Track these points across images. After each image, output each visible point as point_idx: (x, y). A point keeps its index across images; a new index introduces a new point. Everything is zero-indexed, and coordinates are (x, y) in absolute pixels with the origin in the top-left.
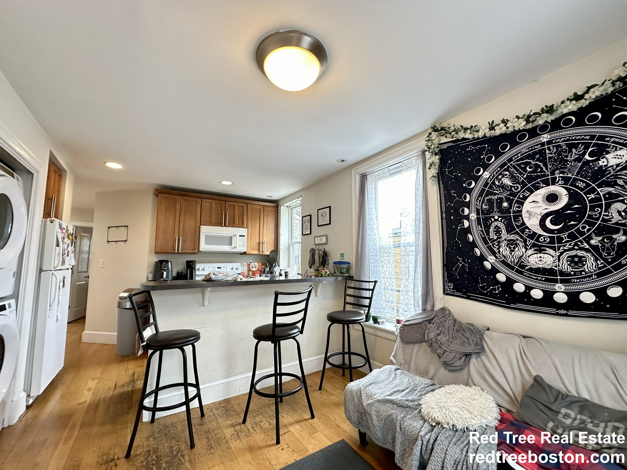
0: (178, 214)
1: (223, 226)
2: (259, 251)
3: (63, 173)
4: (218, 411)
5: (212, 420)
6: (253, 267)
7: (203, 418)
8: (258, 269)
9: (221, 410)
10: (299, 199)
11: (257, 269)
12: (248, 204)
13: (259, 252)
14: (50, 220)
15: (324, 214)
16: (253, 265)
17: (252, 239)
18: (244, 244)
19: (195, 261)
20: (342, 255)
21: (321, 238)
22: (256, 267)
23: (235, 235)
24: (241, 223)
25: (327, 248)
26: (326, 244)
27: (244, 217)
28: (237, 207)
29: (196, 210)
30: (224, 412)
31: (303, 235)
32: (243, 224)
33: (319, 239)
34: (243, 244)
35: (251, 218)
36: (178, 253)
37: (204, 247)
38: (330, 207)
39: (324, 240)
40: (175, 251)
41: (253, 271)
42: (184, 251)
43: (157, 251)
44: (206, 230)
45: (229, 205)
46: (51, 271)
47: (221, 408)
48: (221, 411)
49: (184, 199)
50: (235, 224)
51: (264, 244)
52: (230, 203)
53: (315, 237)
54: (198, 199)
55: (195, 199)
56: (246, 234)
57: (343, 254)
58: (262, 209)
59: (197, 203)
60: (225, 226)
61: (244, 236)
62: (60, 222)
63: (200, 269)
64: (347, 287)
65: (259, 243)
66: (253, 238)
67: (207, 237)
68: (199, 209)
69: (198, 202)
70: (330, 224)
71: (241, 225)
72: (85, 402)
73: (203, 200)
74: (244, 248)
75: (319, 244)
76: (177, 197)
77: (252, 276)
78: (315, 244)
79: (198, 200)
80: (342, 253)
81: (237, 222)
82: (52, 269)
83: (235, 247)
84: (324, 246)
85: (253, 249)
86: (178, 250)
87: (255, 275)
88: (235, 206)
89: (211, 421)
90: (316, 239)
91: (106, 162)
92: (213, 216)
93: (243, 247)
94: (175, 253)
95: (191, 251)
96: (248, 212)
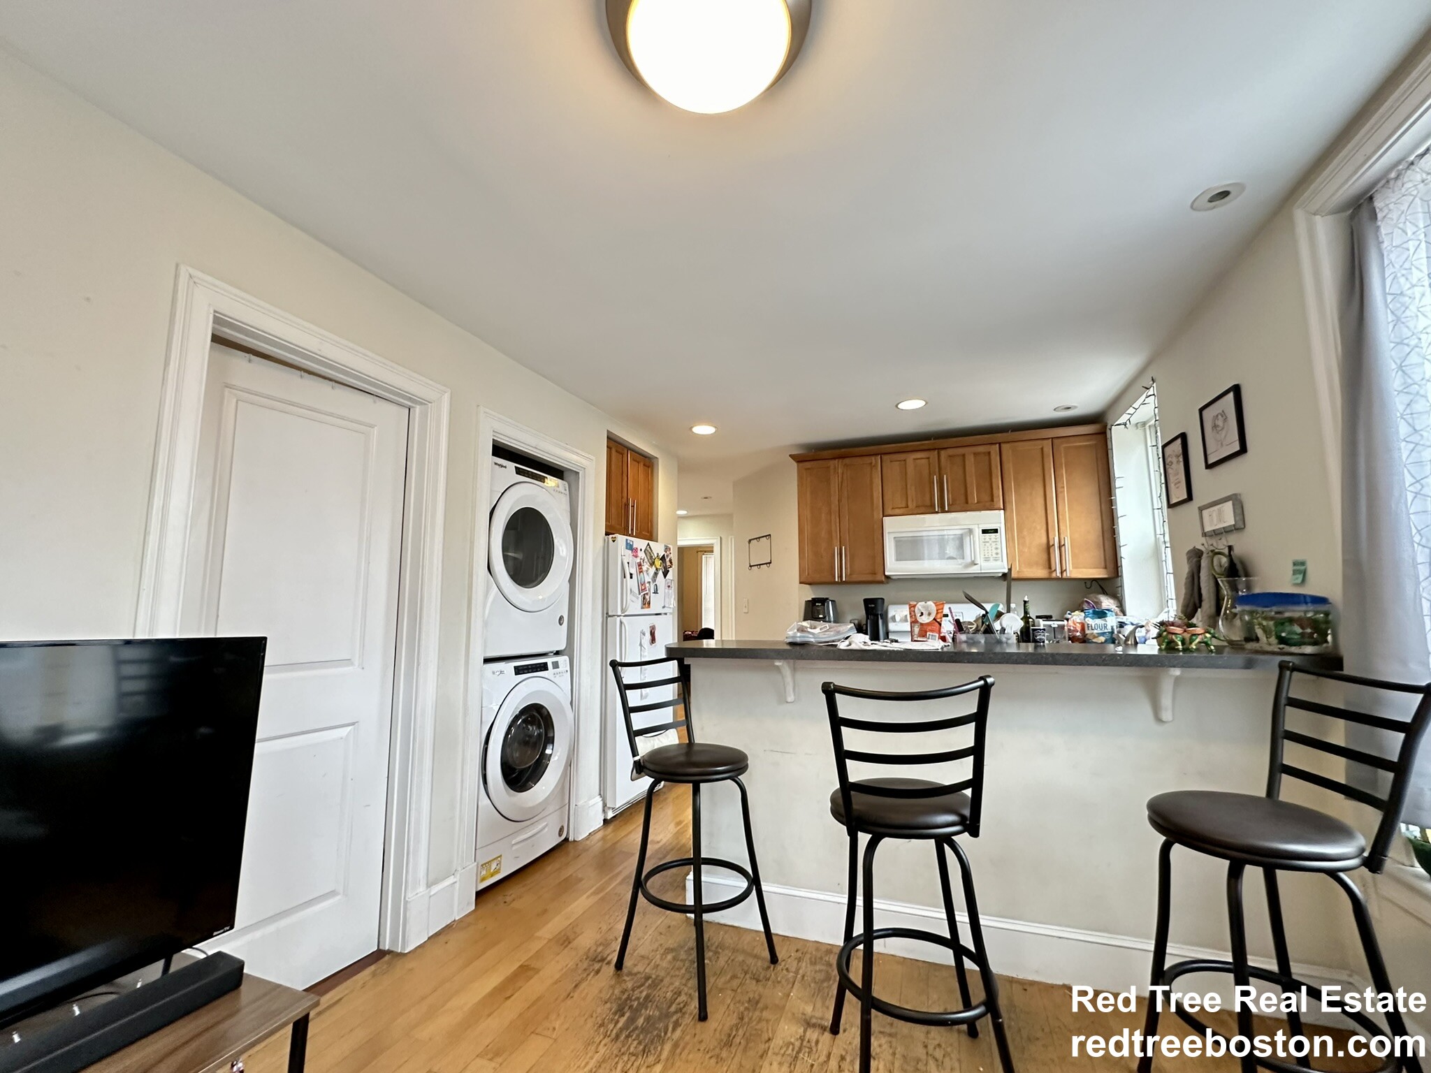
0: (835, 500)
1: (937, 513)
2: (1050, 568)
3: (655, 460)
4: (810, 968)
5: (783, 981)
6: (922, 614)
7: (772, 966)
8: (934, 619)
9: (818, 967)
10: (1151, 392)
11: (931, 618)
12: (1003, 445)
13: (1051, 573)
14: (612, 538)
15: (1220, 423)
16: (924, 607)
17: (1024, 538)
18: (999, 551)
19: (883, 599)
20: (1300, 569)
21: (1219, 510)
22: (929, 614)
23: (971, 531)
24: (986, 497)
25: (1243, 545)
26: (1238, 528)
27: (994, 480)
28: (970, 460)
29: (871, 483)
30: (819, 976)
31: (1170, 506)
32: (992, 500)
33: (1214, 515)
34: (995, 551)
35: (1016, 480)
36: (842, 583)
37: (893, 566)
38: (1236, 389)
39: (1227, 515)
40: (835, 578)
41: (922, 624)
42: (855, 578)
43: (802, 580)
44: (896, 527)
45: (950, 456)
46: (618, 616)
47: (823, 965)
48: (816, 972)
49: (846, 465)
50: (970, 501)
51: (1063, 548)
52: (951, 452)
53: (1201, 509)
54: (873, 458)
55: (867, 460)
56: (1001, 526)
57: (1303, 563)
58: (1048, 450)
59: (871, 469)
60: (943, 511)
61: (996, 531)
62: (627, 540)
63: (898, 618)
64: (1283, 701)
65: (1049, 547)
66: (1025, 533)
67: (898, 542)
68: (878, 481)
69: (873, 464)
70: (1243, 450)
71: (989, 505)
72: (658, 842)
73: (885, 457)
74: (999, 563)
75: (1216, 534)
76: (832, 463)
77: (919, 639)
78: (1205, 534)
79: (874, 461)
80: (1300, 558)
81: (974, 498)
82: (619, 613)
83: (974, 563)
84: (1232, 540)
85: (1030, 565)
86: (841, 576)
87: (924, 636)
88: (966, 457)
89: (779, 982)
90: (1205, 513)
91: (692, 427)
92: (912, 491)
93: (996, 560)
94: (835, 583)
95: (869, 578)
96: (1005, 466)
